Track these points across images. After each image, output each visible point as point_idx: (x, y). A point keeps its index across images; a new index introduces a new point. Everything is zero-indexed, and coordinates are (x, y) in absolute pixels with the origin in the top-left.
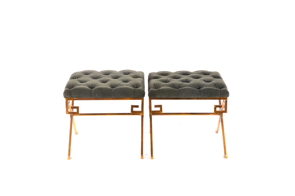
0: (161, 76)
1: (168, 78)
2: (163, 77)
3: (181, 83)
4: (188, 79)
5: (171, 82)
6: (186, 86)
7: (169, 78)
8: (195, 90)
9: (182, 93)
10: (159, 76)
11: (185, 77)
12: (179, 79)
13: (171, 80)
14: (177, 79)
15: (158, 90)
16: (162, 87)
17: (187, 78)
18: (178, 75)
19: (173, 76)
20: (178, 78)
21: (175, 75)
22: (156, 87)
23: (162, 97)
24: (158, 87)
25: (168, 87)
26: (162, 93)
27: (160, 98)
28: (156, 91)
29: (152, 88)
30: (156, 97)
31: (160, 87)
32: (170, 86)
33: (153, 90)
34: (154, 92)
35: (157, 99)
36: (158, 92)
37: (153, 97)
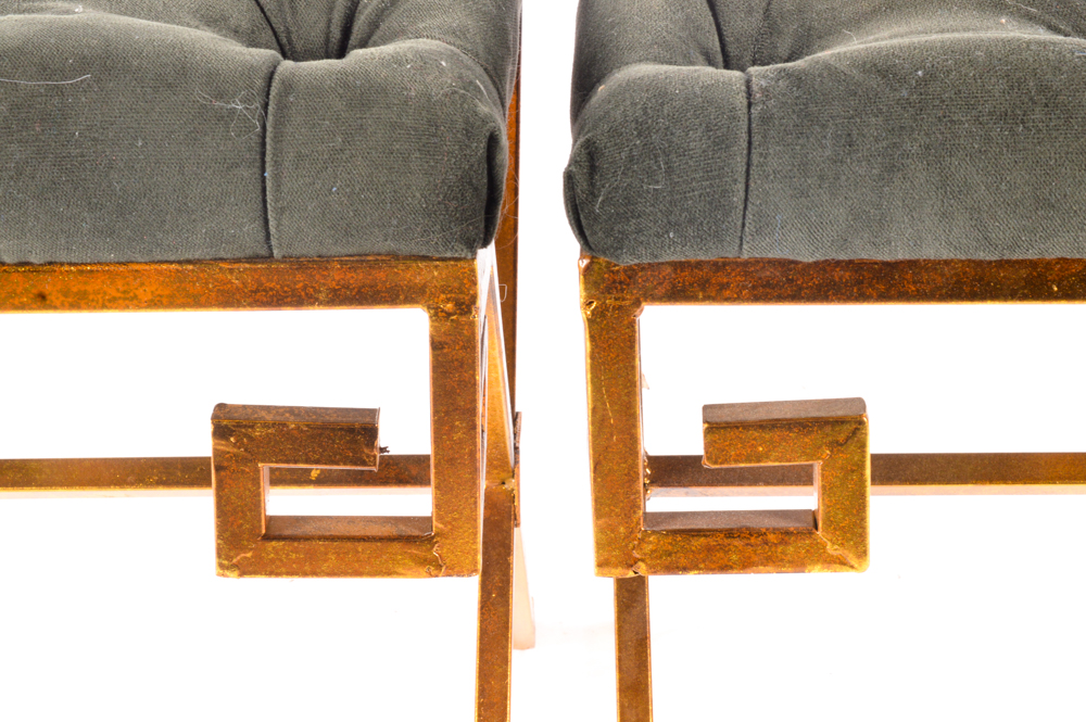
15: (796, 78)
22: (739, 23)
23: (868, 247)
24: (780, 33)
25: (1003, 21)
26: (877, 140)
27: (838, 263)
28: (741, 100)
29: (651, 46)
30: (741, 244)
31: (820, 38)
32: (1037, 8)
33: (681, 87)
34: (709, 138)
35: (764, 286)
36: (783, 128)
37: (669, 248)
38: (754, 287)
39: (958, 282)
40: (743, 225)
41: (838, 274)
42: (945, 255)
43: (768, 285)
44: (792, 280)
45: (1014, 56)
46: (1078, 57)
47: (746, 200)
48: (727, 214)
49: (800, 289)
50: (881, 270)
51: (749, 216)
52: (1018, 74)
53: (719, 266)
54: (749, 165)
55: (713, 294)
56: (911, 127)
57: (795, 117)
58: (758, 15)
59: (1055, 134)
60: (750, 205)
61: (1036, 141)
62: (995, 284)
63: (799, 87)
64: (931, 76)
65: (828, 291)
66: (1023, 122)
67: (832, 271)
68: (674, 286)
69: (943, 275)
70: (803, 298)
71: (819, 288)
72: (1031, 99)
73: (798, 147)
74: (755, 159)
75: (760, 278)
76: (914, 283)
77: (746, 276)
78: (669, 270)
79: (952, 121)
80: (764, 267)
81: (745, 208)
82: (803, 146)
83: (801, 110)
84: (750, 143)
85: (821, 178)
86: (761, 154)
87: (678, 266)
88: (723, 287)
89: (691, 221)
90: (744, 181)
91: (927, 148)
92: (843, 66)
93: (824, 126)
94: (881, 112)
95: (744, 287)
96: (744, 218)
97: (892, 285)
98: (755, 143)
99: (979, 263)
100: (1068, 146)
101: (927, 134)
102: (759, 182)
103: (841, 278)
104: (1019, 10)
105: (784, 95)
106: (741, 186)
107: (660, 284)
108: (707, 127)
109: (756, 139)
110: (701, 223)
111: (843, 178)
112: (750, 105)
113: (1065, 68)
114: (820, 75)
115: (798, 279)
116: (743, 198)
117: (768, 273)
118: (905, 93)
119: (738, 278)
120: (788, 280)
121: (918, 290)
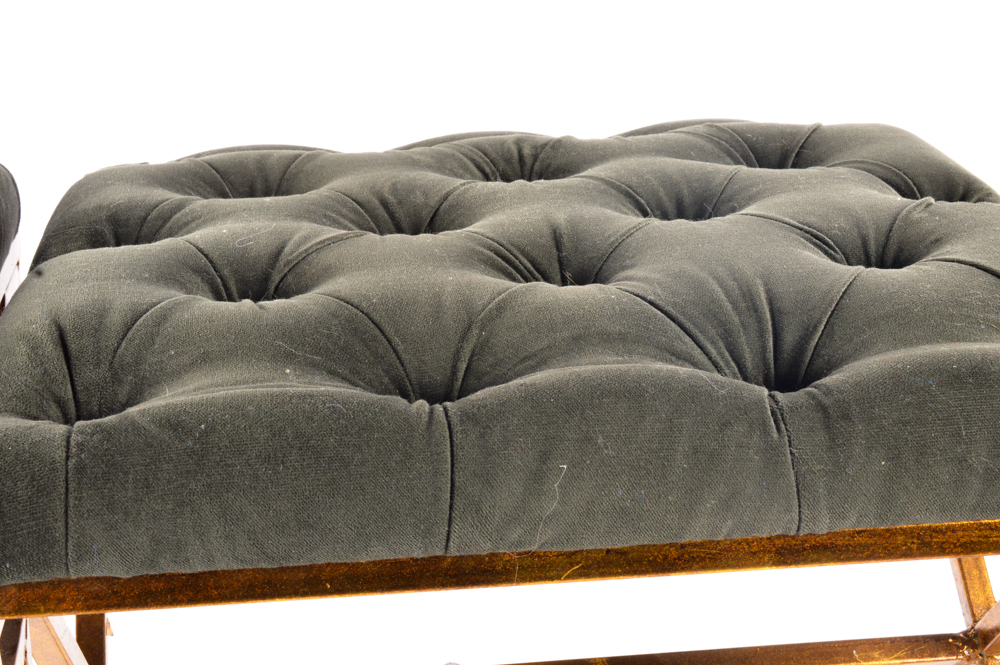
0: (198, 203)
1: (290, 224)
2: (227, 215)
3: (491, 284)
4: (573, 223)
5: (340, 284)
6: (582, 337)
7: (306, 227)
8: (745, 409)
9: (537, 478)
10: (180, 206)
11: (522, 198)
12: (442, 237)
13: (328, 257)
14: (425, 238)
15: (107, 433)
16: (176, 374)
17: (561, 216)
18: (432, 176)
19: (366, 195)
20: (433, 220)
21: (383, 178)
22: (88, 375)
23: (171, 564)
24: (120, 381)
25: (288, 371)
26: (169, 482)
27: (152, 577)
28: (60, 454)
29: (10, 399)
30: (68, 569)
31: (150, 386)
32: (322, 355)
33: (14, 444)
34: (34, 487)
35: (94, 598)
36: (93, 476)
37: (8, 575)
38: (86, 600)
39: (250, 585)
40: (67, 554)
41: (153, 586)
42: (235, 567)
43: (96, 597)
44: (116, 592)
45: (278, 410)
46: (329, 408)
47: (67, 534)
48: (51, 547)
49: (124, 598)
50: (188, 580)
51: (70, 547)
52: (280, 424)
53: (56, 584)
54: (67, 507)
55: (52, 607)
56: (195, 470)
57: (103, 466)
58: (104, 367)
59: (308, 471)
60: (70, 538)
61: (293, 477)
62: (281, 586)
63: (108, 441)
64: (211, 429)
65: (147, 598)
66: (283, 462)
67: (148, 583)
68: (20, 603)
69: (238, 581)
70: (127, 606)
71: (139, 596)
72: (289, 444)
73: (106, 491)
74: (72, 502)
75: (91, 592)
76: (216, 588)
77: (78, 591)
78: (14, 590)
79: (227, 465)
80: (92, 583)
81: (67, 541)
82: (110, 489)
83: (109, 460)
84: (67, 489)
85: (126, 514)
86: (76, 498)
87: (19, 587)
88: (61, 601)
89: (23, 554)
90: (63, 519)
91: (209, 486)
92: (144, 422)
93: (126, 473)
94: (171, 459)
95: (78, 600)
96: (67, 549)
97: (198, 591)
98: (71, 489)
99: (265, 570)
100: (319, 480)
101: (207, 476)
102: (75, 520)
103: (156, 589)
104: (306, 358)
105: (96, 448)
106: (61, 524)
107: (8, 602)
108: (32, 478)
109: (72, 485)
110: (32, 555)
111: (143, 513)
112: (67, 458)
113: (316, 418)
114: (126, 430)
115: (121, 591)
116: (64, 532)
117: (96, 588)
118: (190, 443)
119: (72, 593)
120: (113, 592)
121: (219, 594)
